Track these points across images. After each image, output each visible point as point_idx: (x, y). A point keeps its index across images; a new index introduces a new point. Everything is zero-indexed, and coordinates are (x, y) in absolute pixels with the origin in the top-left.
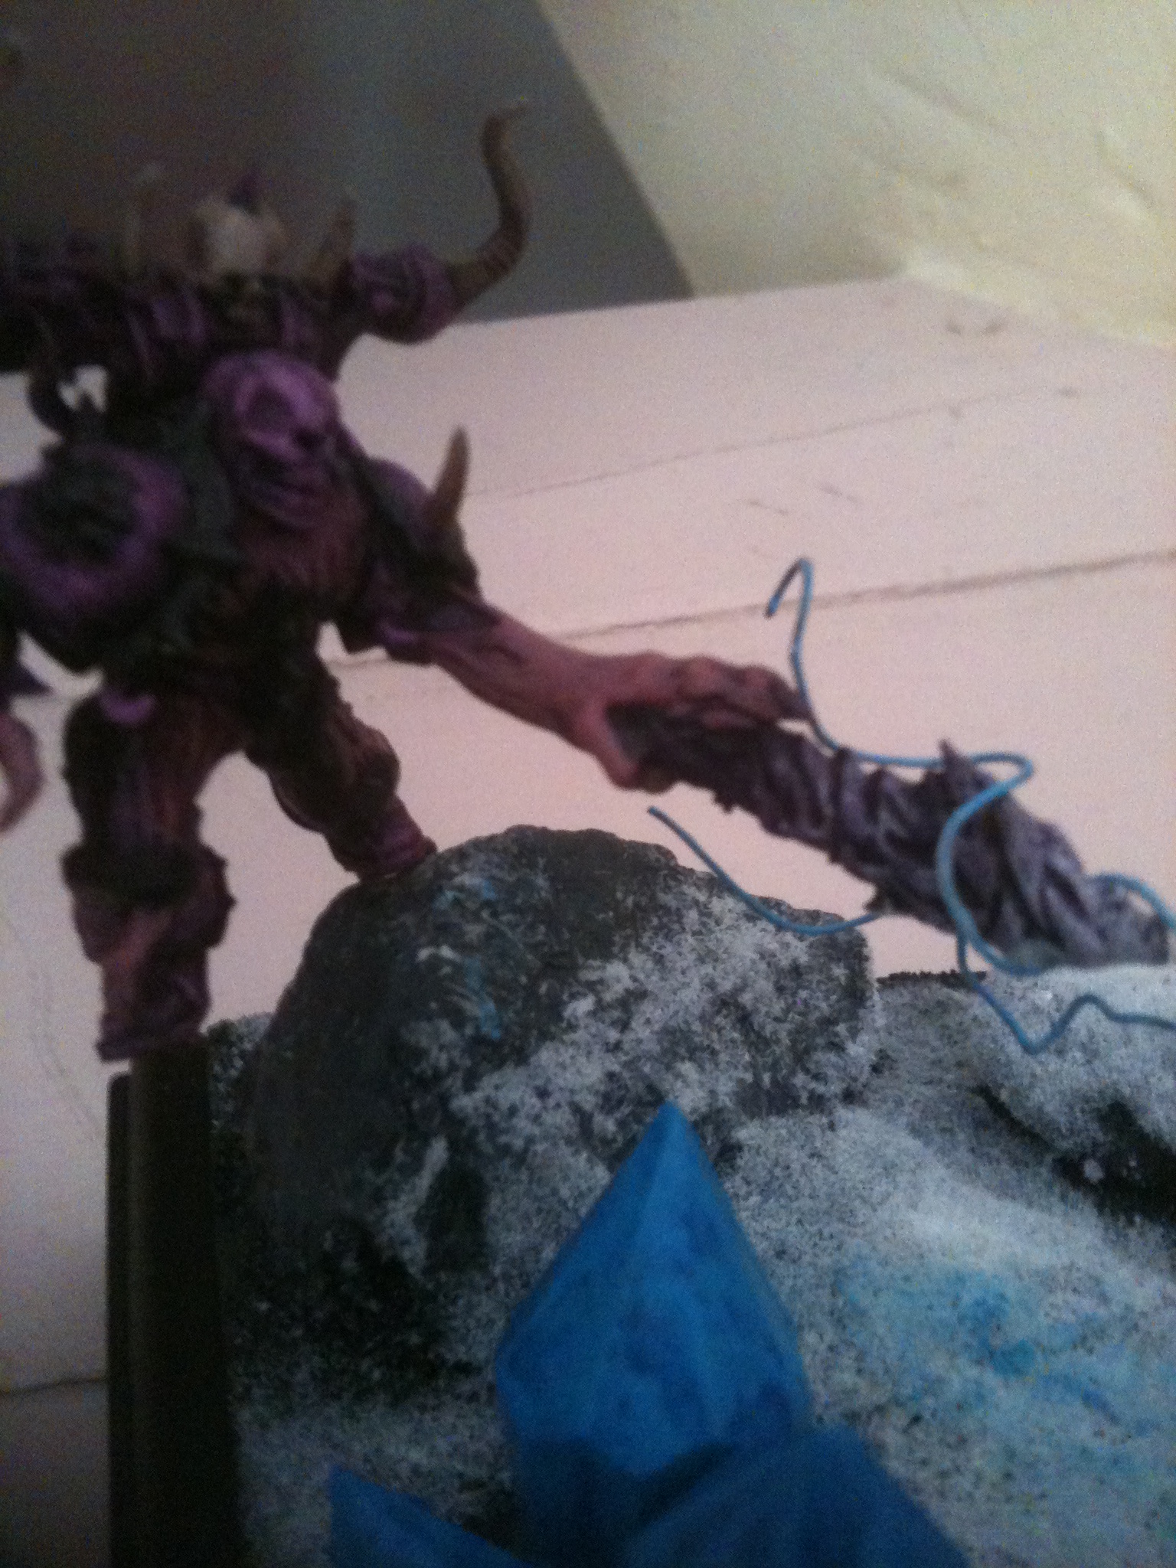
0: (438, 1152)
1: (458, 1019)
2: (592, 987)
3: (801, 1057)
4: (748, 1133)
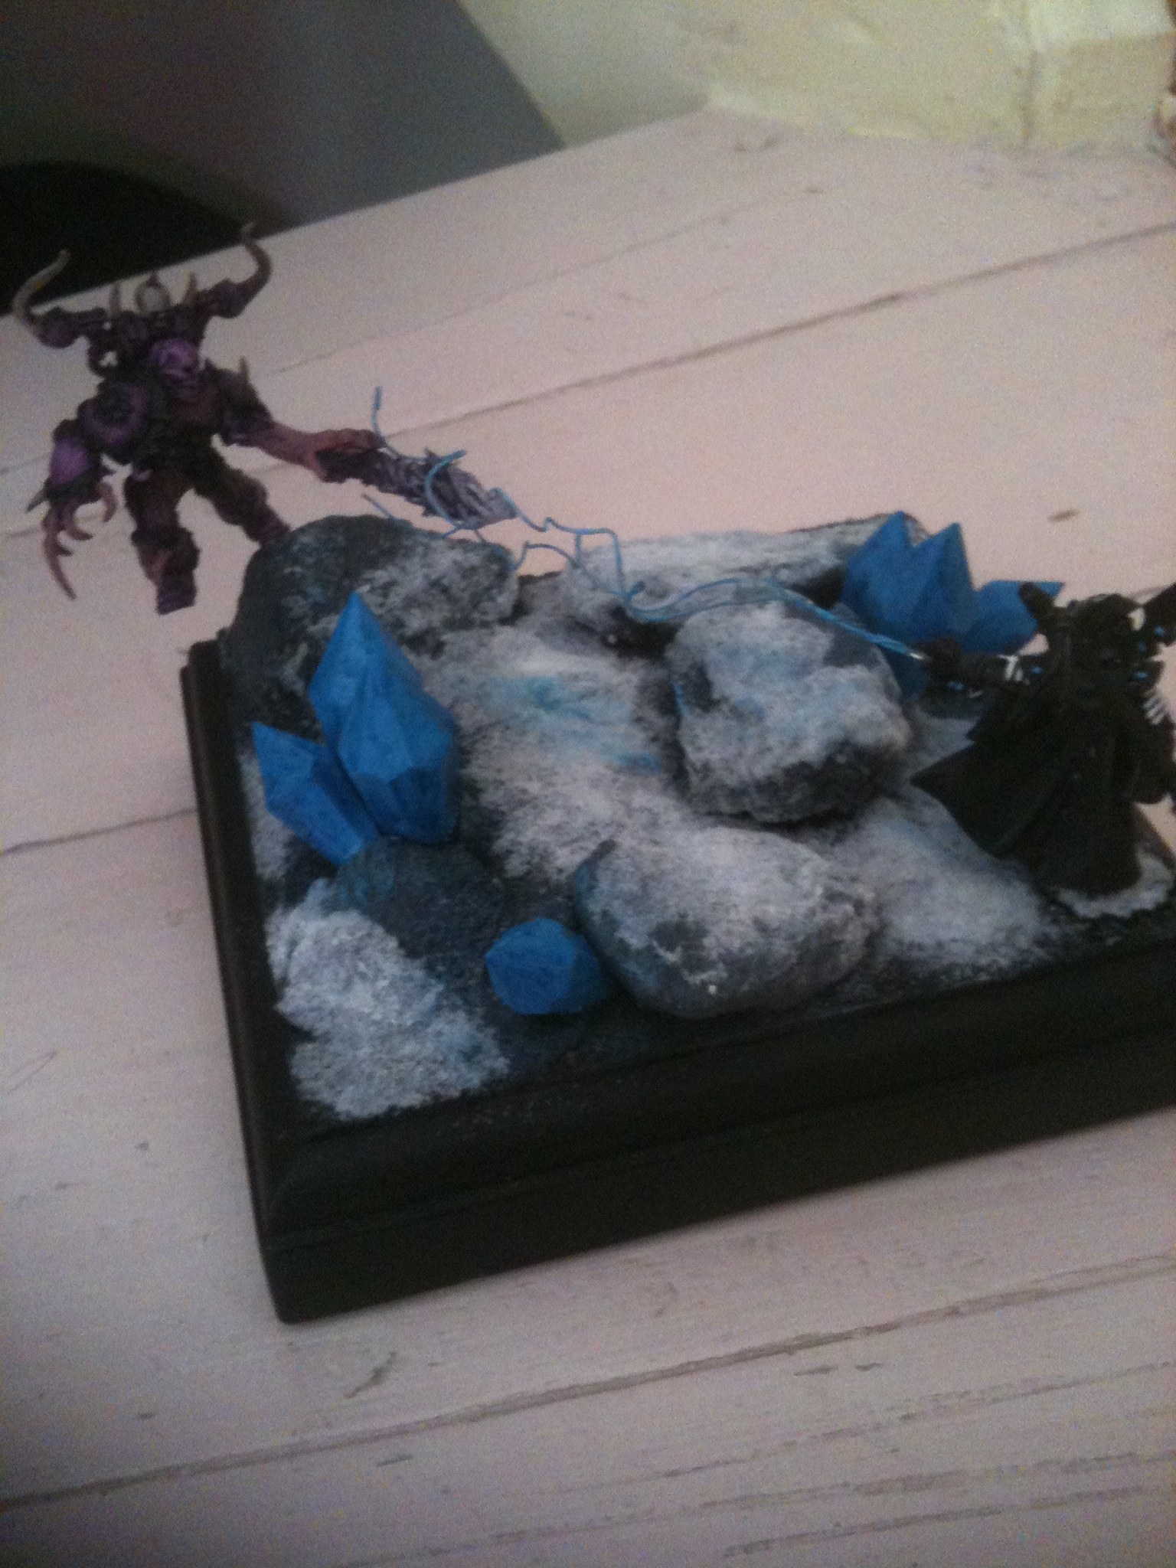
0: (303, 649)
1: (305, 595)
2: (369, 581)
3: (475, 604)
4: (447, 637)
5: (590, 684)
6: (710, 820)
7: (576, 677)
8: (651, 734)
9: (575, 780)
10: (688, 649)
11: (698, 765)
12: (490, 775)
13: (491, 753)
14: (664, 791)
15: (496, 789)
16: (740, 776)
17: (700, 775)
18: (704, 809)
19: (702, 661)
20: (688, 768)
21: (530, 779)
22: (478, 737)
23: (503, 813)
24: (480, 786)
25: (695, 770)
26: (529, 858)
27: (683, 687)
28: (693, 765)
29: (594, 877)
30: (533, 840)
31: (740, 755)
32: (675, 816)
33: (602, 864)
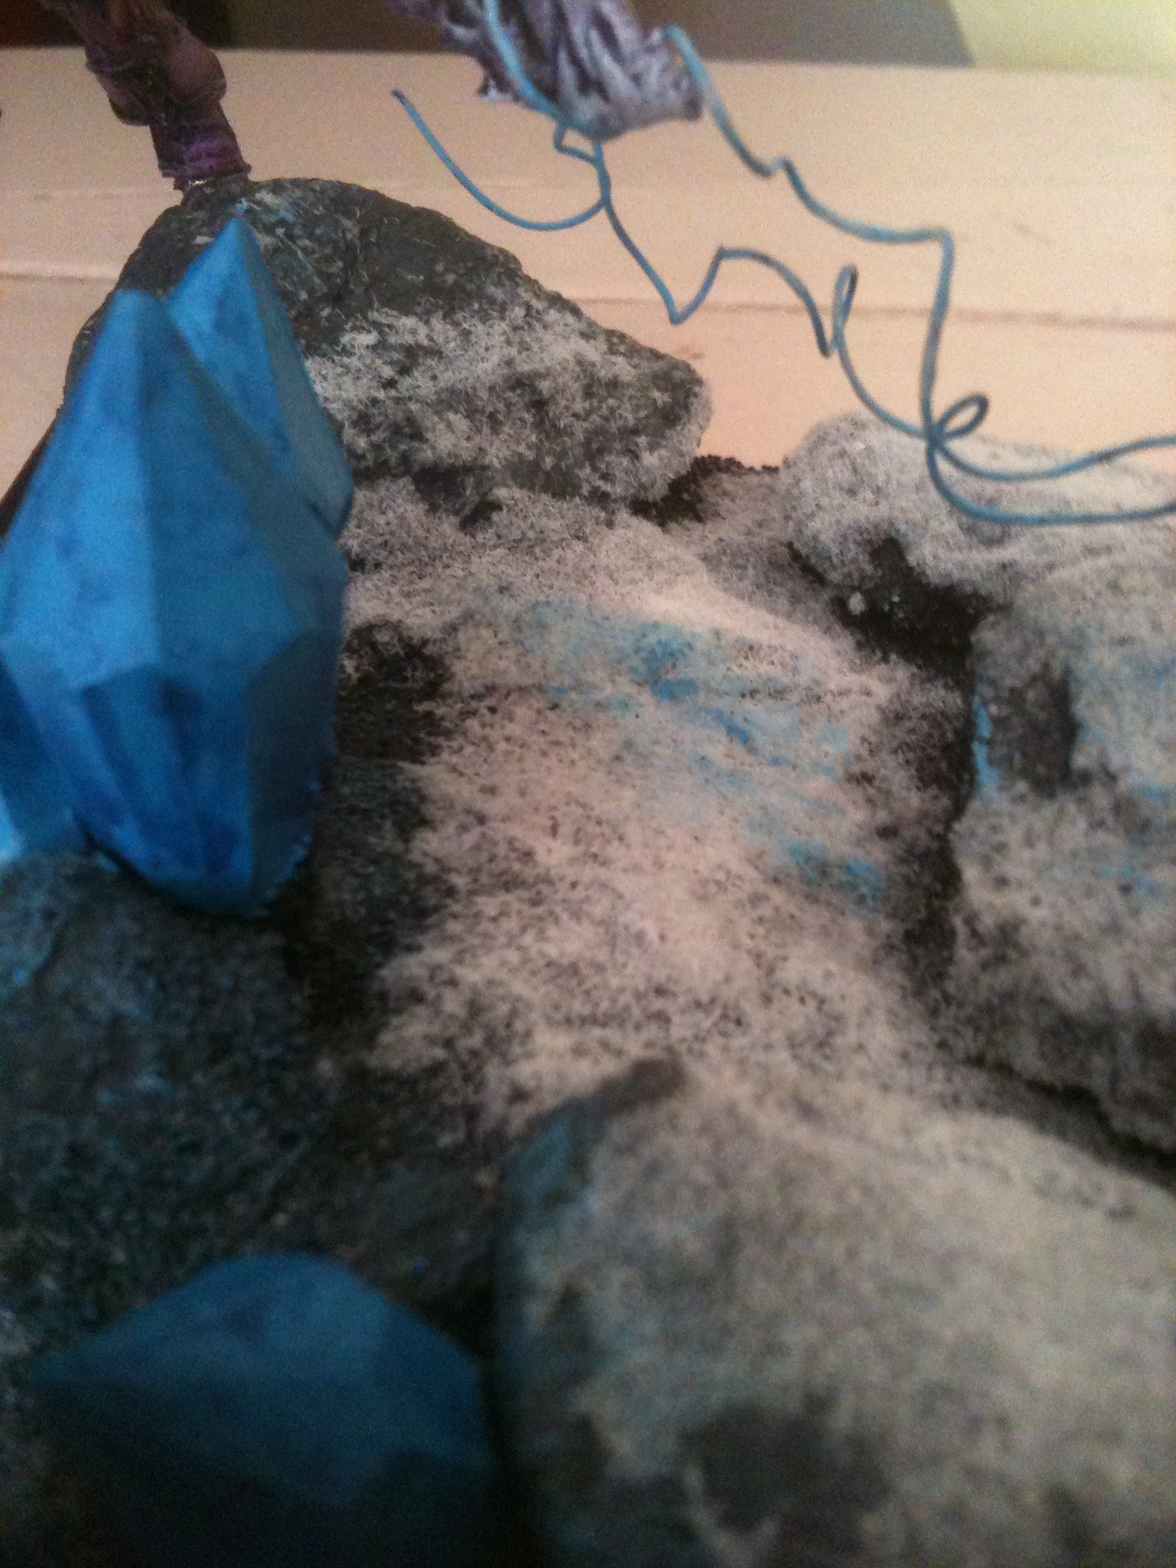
2: (379, 327)
3: (592, 454)
4: (509, 495)
5: (776, 671)
6: (978, 1081)
7: (751, 649)
8: (883, 817)
9: (659, 865)
10: (1040, 634)
11: (988, 923)
12: (464, 791)
13: (491, 748)
14: (872, 965)
15: (464, 828)
16: (1103, 990)
17: (985, 953)
18: (967, 1042)
19: (1067, 671)
20: (958, 922)
21: (554, 830)
22: (482, 706)
23: (451, 892)
24: (430, 811)
25: (974, 933)
26: (453, 1030)
27: (998, 722)
28: (971, 921)
29: (578, 1165)
30: (491, 983)
31: (1114, 929)
32: (883, 1038)
33: (618, 1130)
